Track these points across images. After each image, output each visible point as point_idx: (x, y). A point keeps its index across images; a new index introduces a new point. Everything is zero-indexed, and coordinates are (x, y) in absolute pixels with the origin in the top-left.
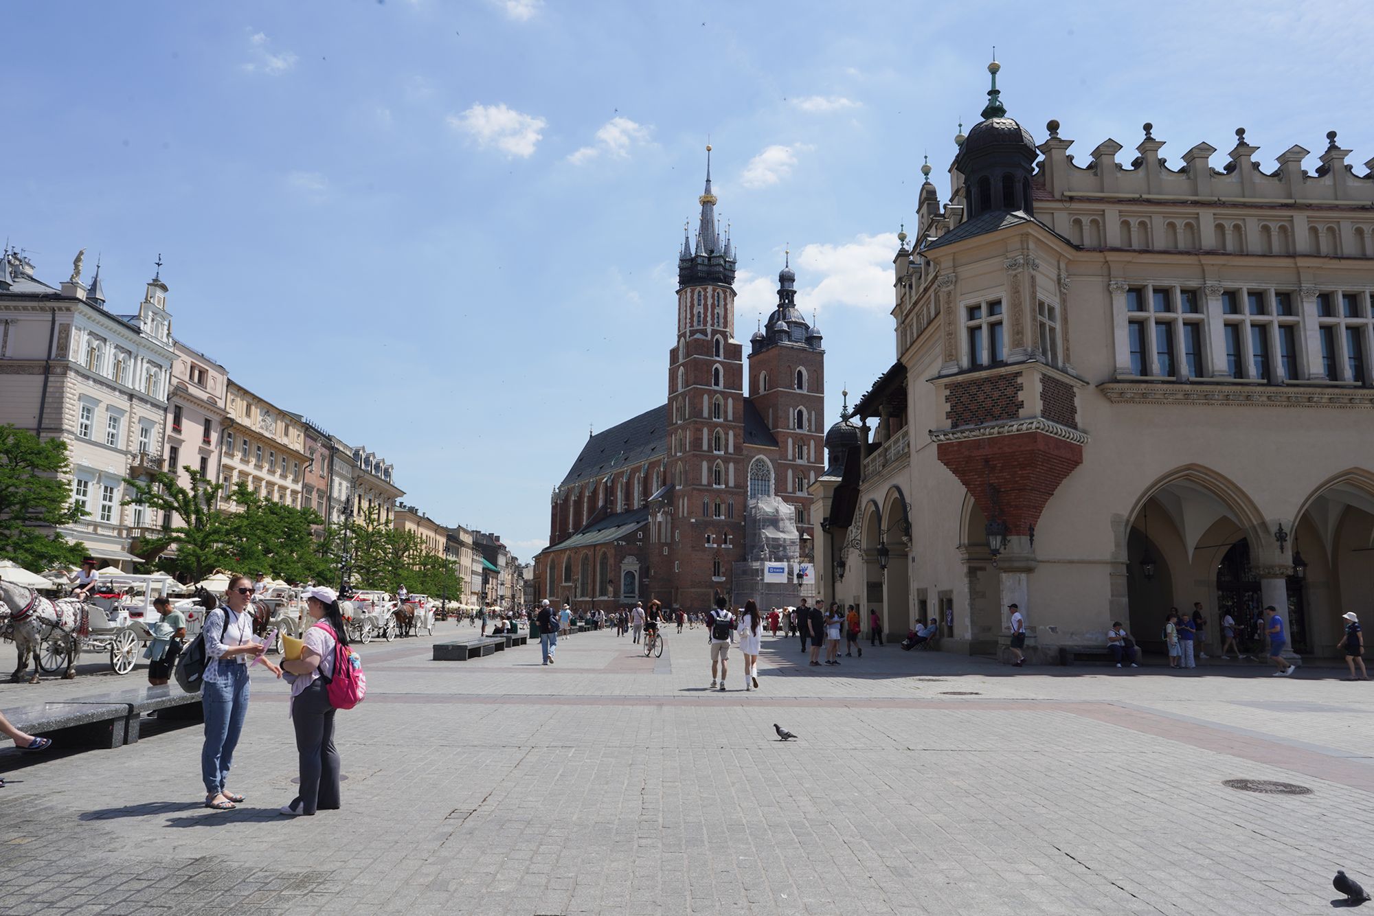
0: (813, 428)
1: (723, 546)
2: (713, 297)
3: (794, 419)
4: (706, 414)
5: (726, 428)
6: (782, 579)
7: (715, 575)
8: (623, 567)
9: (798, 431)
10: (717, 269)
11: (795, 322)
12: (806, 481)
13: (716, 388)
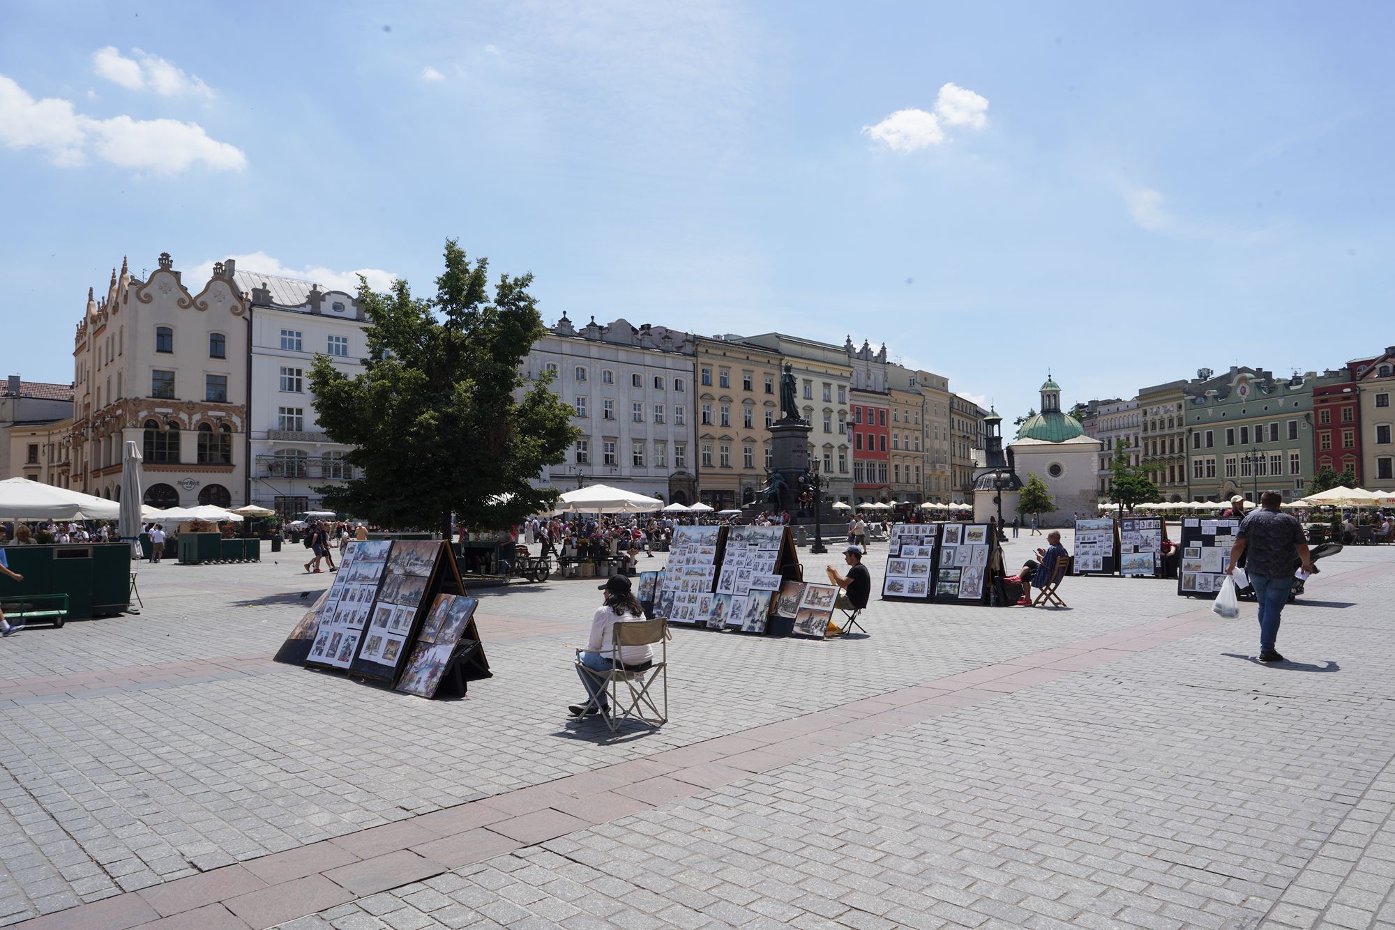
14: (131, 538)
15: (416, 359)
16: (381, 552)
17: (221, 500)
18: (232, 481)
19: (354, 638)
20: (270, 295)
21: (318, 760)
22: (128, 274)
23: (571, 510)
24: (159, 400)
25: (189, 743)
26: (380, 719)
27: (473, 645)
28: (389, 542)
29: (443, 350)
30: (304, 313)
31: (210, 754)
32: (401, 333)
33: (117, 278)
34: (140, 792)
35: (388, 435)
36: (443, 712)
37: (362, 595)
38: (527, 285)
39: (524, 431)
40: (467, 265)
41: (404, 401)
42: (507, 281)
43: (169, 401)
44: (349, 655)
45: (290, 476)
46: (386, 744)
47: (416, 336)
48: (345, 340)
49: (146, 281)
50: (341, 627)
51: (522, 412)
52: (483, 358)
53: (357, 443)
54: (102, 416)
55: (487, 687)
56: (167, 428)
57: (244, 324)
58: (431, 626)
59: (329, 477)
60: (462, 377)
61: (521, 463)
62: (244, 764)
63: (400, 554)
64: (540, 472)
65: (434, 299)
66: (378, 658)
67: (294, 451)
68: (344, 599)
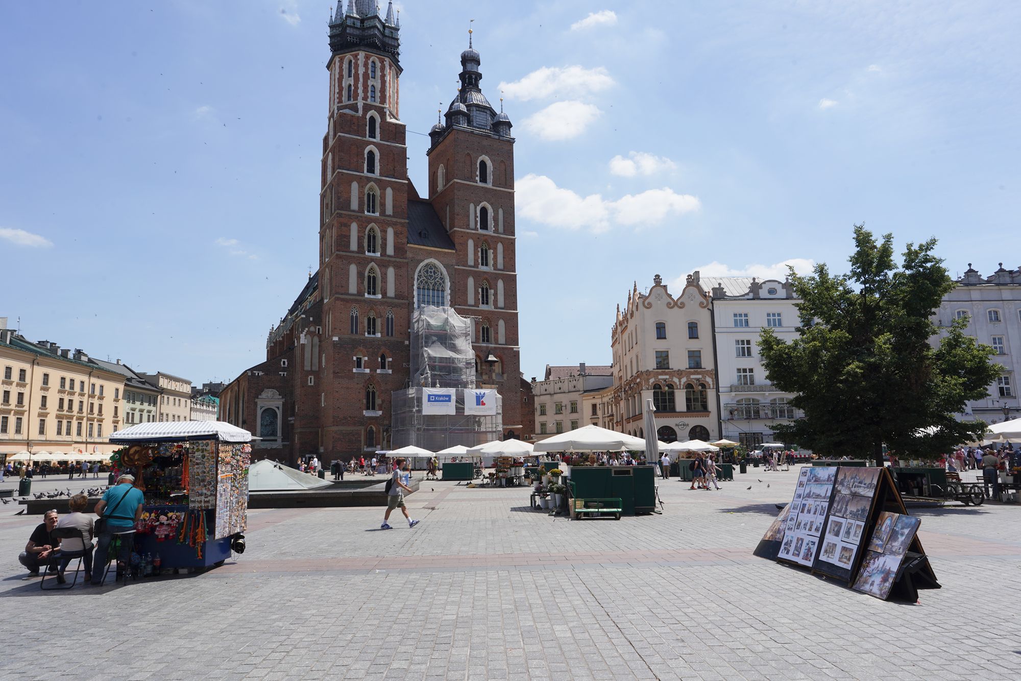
0: (501, 229)
1: (379, 371)
2: (366, 65)
3: (476, 217)
4: (355, 205)
5: (384, 224)
6: (449, 409)
7: (368, 408)
8: (260, 403)
9: (480, 231)
10: (371, 32)
11: (477, 106)
12: (492, 291)
13: (370, 175)
14: (653, 463)
15: (839, 322)
16: (829, 476)
17: (704, 436)
18: (709, 422)
19: (814, 543)
20: (724, 290)
21: (797, 636)
22: (638, 292)
23: (1001, 440)
24: (660, 371)
25: (705, 608)
26: (843, 611)
27: (921, 558)
28: (834, 469)
29: (861, 313)
30: (748, 299)
31: (719, 618)
32: (824, 304)
33: (632, 296)
34: (679, 637)
35: (822, 384)
36: (898, 614)
37: (816, 509)
38: (932, 248)
39: (944, 372)
40: (874, 242)
41: (832, 356)
42: (913, 248)
43: (667, 370)
44: (811, 556)
45: (749, 418)
46: (851, 633)
47: (836, 302)
48: (779, 315)
49: (647, 295)
50: (802, 533)
51: (939, 356)
52: (897, 315)
53: (798, 391)
54: (629, 384)
55: (938, 597)
56: (667, 388)
57: (708, 313)
58: (879, 538)
59: (777, 417)
60: (881, 332)
61: (944, 399)
62: (744, 630)
63: (845, 477)
64: (964, 406)
65: (849, 273)
66: (834, 560)
67: (750, 399)
68: (802, 512)
